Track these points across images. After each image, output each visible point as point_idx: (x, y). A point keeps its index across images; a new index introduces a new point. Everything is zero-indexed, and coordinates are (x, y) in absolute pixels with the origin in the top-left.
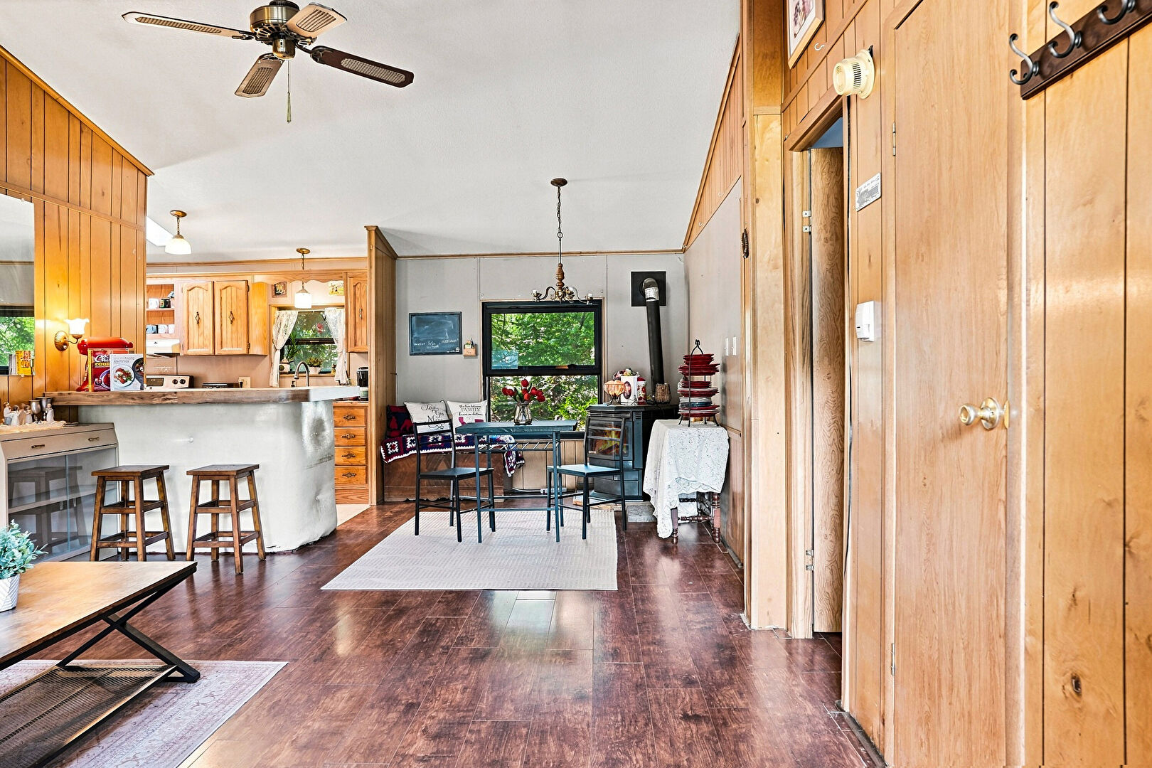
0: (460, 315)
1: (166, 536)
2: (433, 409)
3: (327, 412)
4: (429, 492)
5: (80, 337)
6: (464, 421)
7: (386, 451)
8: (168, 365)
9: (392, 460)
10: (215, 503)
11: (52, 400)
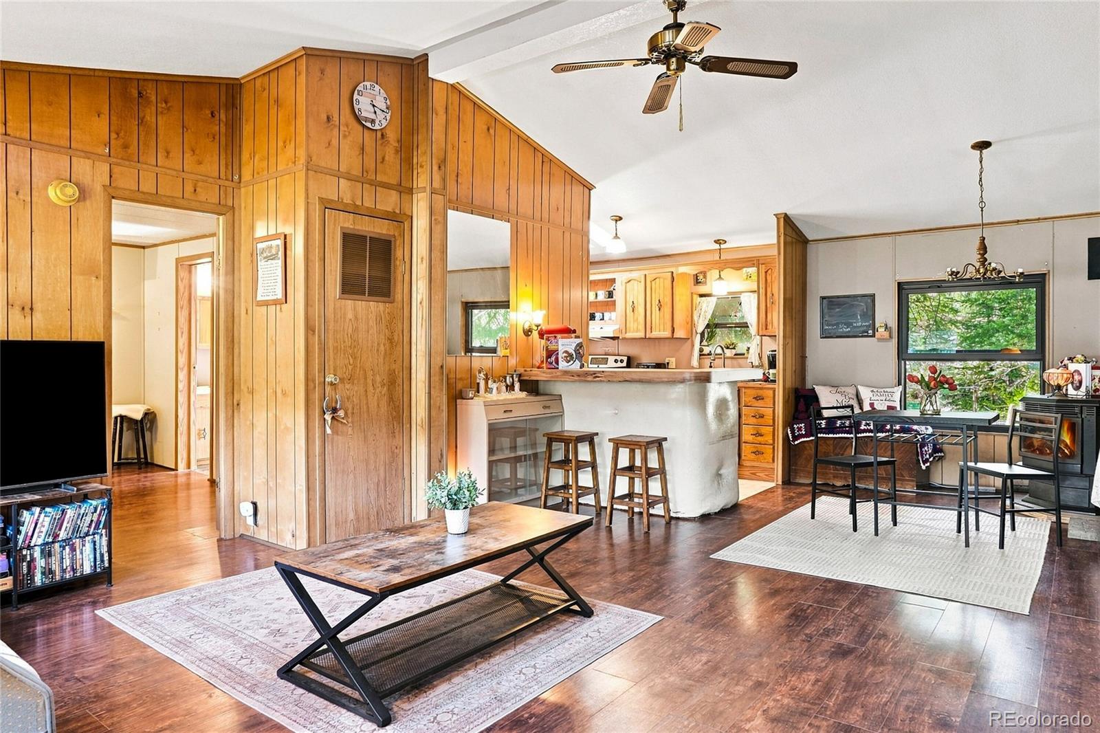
0: (873, 296)
1: (594, 491)
2: (841, 393)
3: (732, 393)
4: (835, 477)
5: (540, 325)
6: (875, 406)
7: (793, 433)
8: (612, 346)
9: (799, 441)
10: (631, 468)
11: (520, 375)
